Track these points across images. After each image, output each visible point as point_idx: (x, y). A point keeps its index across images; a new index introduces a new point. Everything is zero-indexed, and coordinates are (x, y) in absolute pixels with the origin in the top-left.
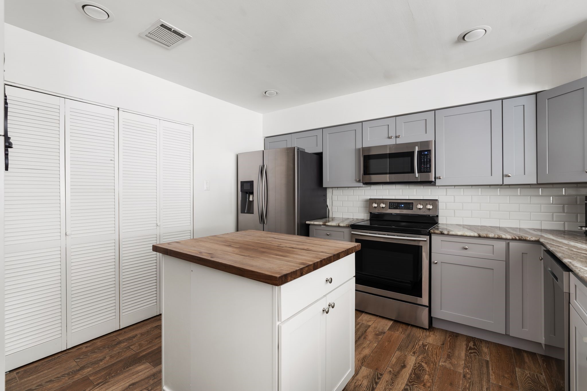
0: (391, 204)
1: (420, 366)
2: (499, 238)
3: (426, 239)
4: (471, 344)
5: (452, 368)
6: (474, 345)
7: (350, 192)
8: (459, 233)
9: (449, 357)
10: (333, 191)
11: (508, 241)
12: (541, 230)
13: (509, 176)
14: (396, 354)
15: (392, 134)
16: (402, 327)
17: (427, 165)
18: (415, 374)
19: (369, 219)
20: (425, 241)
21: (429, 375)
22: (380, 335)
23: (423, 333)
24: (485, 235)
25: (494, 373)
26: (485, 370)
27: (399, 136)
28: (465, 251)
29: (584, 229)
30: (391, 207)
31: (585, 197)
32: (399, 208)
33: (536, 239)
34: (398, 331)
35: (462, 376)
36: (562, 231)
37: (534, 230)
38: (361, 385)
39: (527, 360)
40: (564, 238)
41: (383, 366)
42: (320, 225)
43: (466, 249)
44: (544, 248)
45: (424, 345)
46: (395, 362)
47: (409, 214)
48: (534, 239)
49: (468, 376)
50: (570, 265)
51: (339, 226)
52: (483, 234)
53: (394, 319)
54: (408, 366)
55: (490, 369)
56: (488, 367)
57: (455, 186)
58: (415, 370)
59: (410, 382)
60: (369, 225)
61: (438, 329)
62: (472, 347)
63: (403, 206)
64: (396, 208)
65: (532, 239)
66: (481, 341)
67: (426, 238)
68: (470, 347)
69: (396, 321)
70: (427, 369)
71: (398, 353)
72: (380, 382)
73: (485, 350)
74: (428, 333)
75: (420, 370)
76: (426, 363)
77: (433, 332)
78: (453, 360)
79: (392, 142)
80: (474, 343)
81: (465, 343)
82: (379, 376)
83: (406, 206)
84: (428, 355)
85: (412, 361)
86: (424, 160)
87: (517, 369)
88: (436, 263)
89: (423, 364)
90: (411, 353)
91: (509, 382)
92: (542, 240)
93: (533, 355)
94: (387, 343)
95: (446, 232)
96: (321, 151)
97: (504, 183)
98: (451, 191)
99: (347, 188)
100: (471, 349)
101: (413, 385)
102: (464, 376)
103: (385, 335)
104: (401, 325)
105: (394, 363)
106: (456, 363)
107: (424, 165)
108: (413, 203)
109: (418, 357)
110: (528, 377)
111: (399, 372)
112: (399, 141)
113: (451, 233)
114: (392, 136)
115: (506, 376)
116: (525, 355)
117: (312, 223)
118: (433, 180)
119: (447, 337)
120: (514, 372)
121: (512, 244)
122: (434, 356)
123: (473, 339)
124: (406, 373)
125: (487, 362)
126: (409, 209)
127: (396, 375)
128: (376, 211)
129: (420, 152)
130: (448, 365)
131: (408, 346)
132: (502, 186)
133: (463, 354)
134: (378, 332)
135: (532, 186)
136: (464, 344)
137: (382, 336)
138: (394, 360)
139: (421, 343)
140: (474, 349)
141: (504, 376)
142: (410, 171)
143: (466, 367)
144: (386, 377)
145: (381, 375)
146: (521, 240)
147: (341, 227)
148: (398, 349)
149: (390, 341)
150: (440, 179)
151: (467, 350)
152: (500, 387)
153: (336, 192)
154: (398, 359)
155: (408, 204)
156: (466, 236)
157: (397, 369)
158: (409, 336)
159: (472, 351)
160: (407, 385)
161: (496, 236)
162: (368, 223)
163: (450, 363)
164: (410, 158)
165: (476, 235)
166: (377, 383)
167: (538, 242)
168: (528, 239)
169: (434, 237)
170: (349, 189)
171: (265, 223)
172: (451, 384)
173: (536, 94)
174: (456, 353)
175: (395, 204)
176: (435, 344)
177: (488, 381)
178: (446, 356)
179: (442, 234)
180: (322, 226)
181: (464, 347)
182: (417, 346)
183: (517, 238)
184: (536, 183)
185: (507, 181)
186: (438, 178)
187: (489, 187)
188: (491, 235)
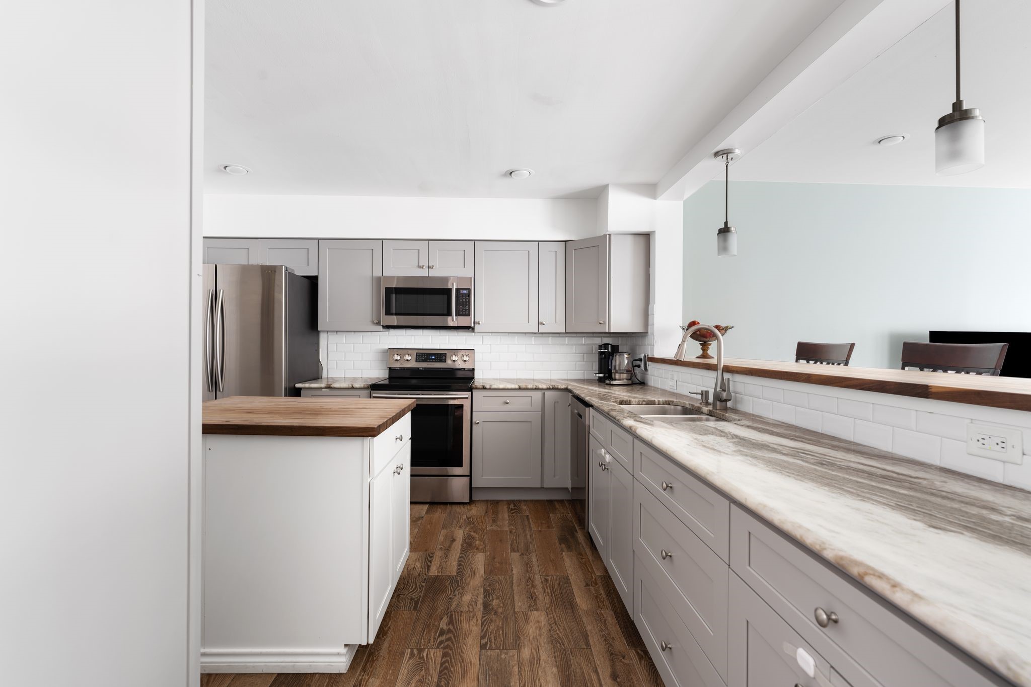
0: (419, 356)
1: (469, 535)
2: (537, 389)
3: (467, 396)
4: (512, 506)
5: (499, 529)
6: (514, 506)
7: (357, 338)
8: (501, 386)
9: (494, 521)
10: (329, 336)
11: (543, 391)
12: (567, 380)
13: (544, 324)
14: (442, 533)
15: (423, 262)
16: (440, 508)
17: (465, 306)
18: (466, 543)
19: (387, 377)
20: (467, 398)
21: (480, 540)
22: (419, 520)
23: (464, 507)
24: (524, 387)
25: (534, 523)
26: (526, 523)
27: (433, 266)
28: (506, 406)
29: (597, 375)
30: (419, 359)
31: (598, 346)
32: (428, 360)
33: (565, 387)
34: (437, 512)
35: (508, 532)
36: (582, 379)
37: (562, 380)
38: (414, 568)
39: (557, 506)
40: (584, 384)
41: (432, 546)
42: (321, 388)
43: (507, 403)
44: (570, 394)
45: (468, 518)
46: (444, 540)
47: (441, 368)
48: (563, 387)
49: (514, 531)
50: (590, 400)
51: (353, 388)
52: (523, 385)
53: (429, 501)
54: (458, 539)
55: (531, 520)
56: (528, 520)
57: (491, 333)
58: (465, 540)
59: (463, 551)
60: (388, 383)
61: (478, 501)
62: (513, 508)
63: (433, 357)
64: (425, 361)
65: (562, 387)
66: (520, 501)
67: (467, 394)
68: (511, 509)
69: (432, 504)
70: (477, 536)
71: (444, 532)
72: (434, 559)
73: (524, 507)
74: (469, 507)
75: (470, 539)
76: (474, 532)
77: (474, 505)
78: (498, 523)
79: (423, 273)
80: (514, 504)
81: (506, 506)
82: (431, 555)
83: (438, 358)
84: (474, 525)
85: (460, 534)
86: (463, 300)
87: (551, 515)
88: (478, 423)
89: (472, 533)
90: (458, 528)
91: (546, 525)
92: (569, 387)
93: (561, 502)
94: (429, 526)
95: (488, 387)
96: (315, 274)
97: (540, 332)
98: (488, 339)
99: (353, 333)
100: (512, 510)
101: (467, 551)
102: (511, 532)
103: (424, 519)
104: (439, 506)
105: (442, 540)
106: (501, 524)
107: (463, 306)
108: (446, 354)
109: (465, 529)
110: (560, 518)
111: (450, 547)
112: (433, 273)
113: (493, 387)
114: (423, 266)
115: (543, 522)
116: (556, 503)
117: (307, 385)
118: (472, 325)
119: (489, 506)
120: (549, 518)
121: (547, 393)
122: (480, 524)
123: (513, 501)
124: (458, 546)
125: (527, 516)
126: (441, 361)
127: (447, 550)
128: (397, 365)
129: (458, 290)
130: (494, 528)
131: (452, 522)
132: (538, 334)
133: (506, 516)
134: (414, 519)
135: (561, 335)
136: (505, 508)
137: (421, 521)
138: (441, 538)
139: (464, 517)
140: (515, 509)
141: (542, 523)
142: (445, 312)
143: (510, 524)
144: (438, 554)
145: (433, 553)
146: (555, 389)
147: (356, 388)
148: (443, 528)
149: (432, 524)
150: (479, 324)
151: (509, 512)
152: (540, 531)
153: (333, 338)
154: (446, 536)
155: (440, 356)
156: (508, 389)
157: (447, 544)
158: (450, 513)
159: (514, 511)
160: (461, 553)
161: (534, 387)
162: (387, 382)
163: (497, 525)
164: (446, 296)
165: (517, 387)
166: (430, 562)
167: (567, 390)
168: (559, 387)
169: (475, 392)
170: (356, 333)
171: (220, 391)
172: (501, 541)
173: (566, 241)
174: (500, 517)
175: (424, 355)
176: (478, 514)
177: (530, 529)
178: (491, 522)
179: (484, 388)
180: (323, 390)
181: (506, 510)
182: (461, 520)
183: (551, 387)
184: (564, 332)
185: (542, 329)
186: (477, 323)
187: (524, 335)
188: (530, 386)
